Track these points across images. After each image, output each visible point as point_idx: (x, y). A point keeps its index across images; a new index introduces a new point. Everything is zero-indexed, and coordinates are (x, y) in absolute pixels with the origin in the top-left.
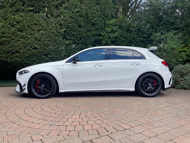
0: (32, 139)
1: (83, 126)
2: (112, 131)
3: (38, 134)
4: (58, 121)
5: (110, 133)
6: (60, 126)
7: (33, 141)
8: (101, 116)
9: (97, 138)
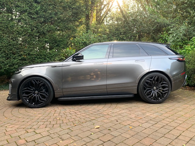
1: (62, 120)
2: (83, 122)
3: (31, 128)
4: (43, 119)
6: (45, 122)
7: (28, 132)
8: (76, 113)
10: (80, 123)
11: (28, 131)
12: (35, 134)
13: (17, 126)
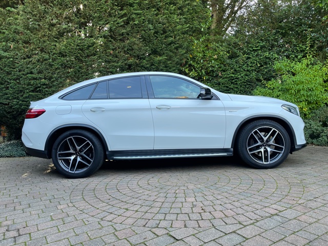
0: (154, 233)
1: (210, 212)
2: (255, 218)
3: (157, 227)
4: (171, 208)
5: (255, 221)
6: (178, 214)
7: (158, 236)
8: (227, 198)
9: (241, 228)
10: (252, 222)
11: (156, 233)
12: (172, 240)
13: (130, 221)
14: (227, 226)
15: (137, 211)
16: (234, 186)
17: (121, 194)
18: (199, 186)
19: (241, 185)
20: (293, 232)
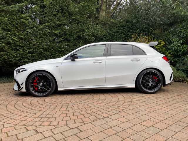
2: (94, 119)
3: (32, 126)
4: (48, 114)
5: (93, 121)
6: (49, 118)
9: (82, 125)
10: (91, 121)
11: (28, 129)
12: (35, 133)
13: (18, 122)
14: (74, 124)
15: (25, 116)
16: (93, 102)
17: (22, 106)
18: (74, 102)
19: (98, 101)
20: (110, 127)
